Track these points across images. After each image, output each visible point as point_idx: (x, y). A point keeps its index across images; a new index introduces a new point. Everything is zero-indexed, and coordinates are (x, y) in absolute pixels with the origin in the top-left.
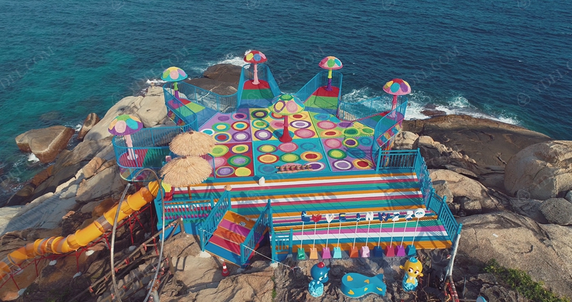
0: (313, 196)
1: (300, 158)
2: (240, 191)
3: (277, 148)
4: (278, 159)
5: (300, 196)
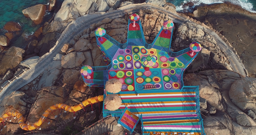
0: (156, 103)
1: (152, 81)
2: (130, 100)
3: (143, 74)
4: (144, 80)
5: (152, 103)
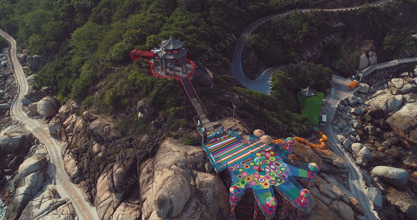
1: (249, 164)
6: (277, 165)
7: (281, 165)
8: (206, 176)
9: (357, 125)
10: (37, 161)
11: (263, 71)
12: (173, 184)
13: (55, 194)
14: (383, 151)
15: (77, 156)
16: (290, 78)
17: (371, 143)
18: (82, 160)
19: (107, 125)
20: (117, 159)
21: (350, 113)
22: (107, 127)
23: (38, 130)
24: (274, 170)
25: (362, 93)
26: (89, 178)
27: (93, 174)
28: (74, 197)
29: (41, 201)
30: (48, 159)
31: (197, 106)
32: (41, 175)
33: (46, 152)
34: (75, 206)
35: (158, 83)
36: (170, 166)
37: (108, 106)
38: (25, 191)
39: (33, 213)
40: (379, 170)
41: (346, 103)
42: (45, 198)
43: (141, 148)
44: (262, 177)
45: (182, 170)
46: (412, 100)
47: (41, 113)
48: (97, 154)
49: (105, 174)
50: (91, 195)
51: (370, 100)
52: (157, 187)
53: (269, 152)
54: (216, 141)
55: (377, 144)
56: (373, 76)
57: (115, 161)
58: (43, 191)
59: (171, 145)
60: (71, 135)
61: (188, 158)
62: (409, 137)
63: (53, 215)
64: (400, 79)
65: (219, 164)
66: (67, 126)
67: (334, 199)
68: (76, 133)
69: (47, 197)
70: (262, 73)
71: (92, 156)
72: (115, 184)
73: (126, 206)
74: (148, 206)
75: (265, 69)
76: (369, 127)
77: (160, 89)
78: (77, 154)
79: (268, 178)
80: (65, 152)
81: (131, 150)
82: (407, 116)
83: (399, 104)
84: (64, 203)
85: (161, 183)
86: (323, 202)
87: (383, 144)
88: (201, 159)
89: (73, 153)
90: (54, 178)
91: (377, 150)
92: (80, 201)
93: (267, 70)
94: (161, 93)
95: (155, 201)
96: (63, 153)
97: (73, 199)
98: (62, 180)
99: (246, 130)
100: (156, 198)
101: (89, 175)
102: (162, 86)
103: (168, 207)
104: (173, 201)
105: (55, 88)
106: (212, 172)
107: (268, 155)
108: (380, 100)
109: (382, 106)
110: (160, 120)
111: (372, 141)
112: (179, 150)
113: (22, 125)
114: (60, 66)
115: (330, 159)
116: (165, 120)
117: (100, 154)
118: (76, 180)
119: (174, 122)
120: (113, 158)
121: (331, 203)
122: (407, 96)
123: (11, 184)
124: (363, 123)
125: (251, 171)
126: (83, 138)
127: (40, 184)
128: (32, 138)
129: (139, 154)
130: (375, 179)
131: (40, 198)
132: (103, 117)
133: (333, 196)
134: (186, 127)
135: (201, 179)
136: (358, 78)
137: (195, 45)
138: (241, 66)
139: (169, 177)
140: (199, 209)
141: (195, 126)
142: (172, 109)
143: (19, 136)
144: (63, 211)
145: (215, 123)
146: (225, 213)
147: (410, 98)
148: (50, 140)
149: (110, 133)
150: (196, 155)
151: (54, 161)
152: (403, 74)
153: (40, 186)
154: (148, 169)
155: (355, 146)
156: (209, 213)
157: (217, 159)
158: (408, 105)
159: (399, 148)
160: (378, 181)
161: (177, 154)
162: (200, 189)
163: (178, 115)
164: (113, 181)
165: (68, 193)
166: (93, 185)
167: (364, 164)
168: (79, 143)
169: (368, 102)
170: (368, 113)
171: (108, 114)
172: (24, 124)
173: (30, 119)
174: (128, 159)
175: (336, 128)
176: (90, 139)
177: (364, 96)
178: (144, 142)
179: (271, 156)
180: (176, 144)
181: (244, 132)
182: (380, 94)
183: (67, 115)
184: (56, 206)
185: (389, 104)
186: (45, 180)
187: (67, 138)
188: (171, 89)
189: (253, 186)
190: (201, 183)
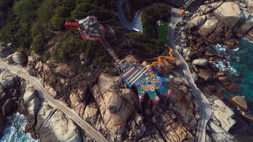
1: (143, 80)
6: (156, 78)
7: (157, 78)
8: (126, 90)
9: (185, 37)
10: (32, 93)
11: (135, 14)
12: (114, 99)
13: (50, 107)
14: (197, 50)
15: (53, 86)
16: (150, 17)
17: (192, 46)
18: (57, 87)
19: (66, 69)
20: (78, 87)
21: (181, 30)
22: (66, 71)
23: (19, 72)
24: (155, 81)
25: (186, 17)
26: (64, 95)
27: (66, 94)
28: (60, 106)
29: (44, 112)
30: (36, 89)
31: (112, 53)
32: (37, 99)
33: (33, 86)
34: (62, 111)
35: (88, 45)
36: (109, 90)
37: (62, 59)
38: (34, 109)
39: (43, 118)
40: (196, 62)
41: (179, 25)
42: (45, 110)
43: (89, 79)
44: (150, 85)
45: (115, 90)
46: (210, 18)
47: (17, 62)
48: (64, 84)
49: (73, 93)
50: (68, 103)
51: (190, 21)
52: (108, 102)
53: (150, 72)
54: (126, 71)
55: (194, 46)
56: (191, 5)
57: (77, 88)
58: (42, 106)
59: (105, 78)
60: (43, 74)
61: (116, 84)
62: (208, 39)
63: (55, 118)
64: (205, 5)
65: (130, 83)
66: (38, 69)
67: (179, 85)
68: (46, 73)
69: (46, 109)
70: (135, 16)
71: (61, 85)
72: (82, 99)
73: (90, 107)
74: (103, 108)
75: (136, 12)
76: (191, 37)
77: (91, 48)
78: (52, 85)
79: (153, 85)
80: (44, 84)
81: (84, 81)
82: (207, 28)
83: (203, 21)
84: (56, 110)
85: (109, 100)
86: (175, 87)
87: (197, 46)
88: (122, 82)
89: (50, 84)
90: (44, 99)
91: (194, 50)
92: (64, 107)
93: (137, 12)
94: (92, 50)
95: (108, 108)
96: (43, 84)
97: (60, 107)
98: (50, 99)
99: (137, 61)
100: (108, 107)
101: (63, 94)
102: (91, 46)
103: (114, 109)
104: (116, 106)
105: (16, 43)
106: (128, 87)
107: (151, 73)
108: (195, 20)
109: (196, 24)
110: (95, 64)
111: (192, 45)
112: (110, 80)
113: (8, 71)
114: (14, 29)
115: (175, 63)
116: (97, 63)
117: (66, 84)
118: (57, 98)
119: (102, 65)
120: (76, 87)
121: (178, 87)
122: (207, 15)
123: (21, 106)
124: (187, 35)
125: (145, 84)
126: (52, 76)
127: (39, 103)
128: (18, 77)
129: (90, 84)
130: (194, 66)
131: (43, 110)
132: (61, 65)
133: (179, 84)
134: (110, 66)
135: (124, 93)
136: (184, 8)
137: (99, 11)
138: (123, 14)
139: (111, 96)
140: (126, 106)
141: (113, 65)
142: (100, 58)
143: (11, 78)
144: (58, 114)
145: (123, 61)
146: (137, 104)
147: (209, 17)
148: (31, 78)
149: (69, 74)
150: (119, 81)
151: (40, 89)
152: (205, 2)
153: (39, 104)
154: (97, 91)
155: (185, 50)
156: (131, 106)
157: (129, 81)
158: (208, 21)
159: (204, 47)
160: (195, 67)
161: (110, 83)
162: (125, 97)
163: (104, 61)
164: (80, 98)
165: (56, 105)
166: (67, 99)
167: (189, 60)
168: (51, 78)
169: (189, 22)
170: (189, 29)
171: (63, 63)
172: (9, 70)
173: (11, 66)
174: (84, 86)
175: (175, 41)
176: (57, 76)
177: (187, 18)
178: (89, 76)
179: (152, 74)
180: (107, 77)
181: (137, 62)
182: (195, 17)
183: (35, 62)
184: (53, 113)
185: (199, 22)
186: (40, 101)
187: (41, 76)
188: (96, 47)
189: (147, 91)
190: (124, 94)
